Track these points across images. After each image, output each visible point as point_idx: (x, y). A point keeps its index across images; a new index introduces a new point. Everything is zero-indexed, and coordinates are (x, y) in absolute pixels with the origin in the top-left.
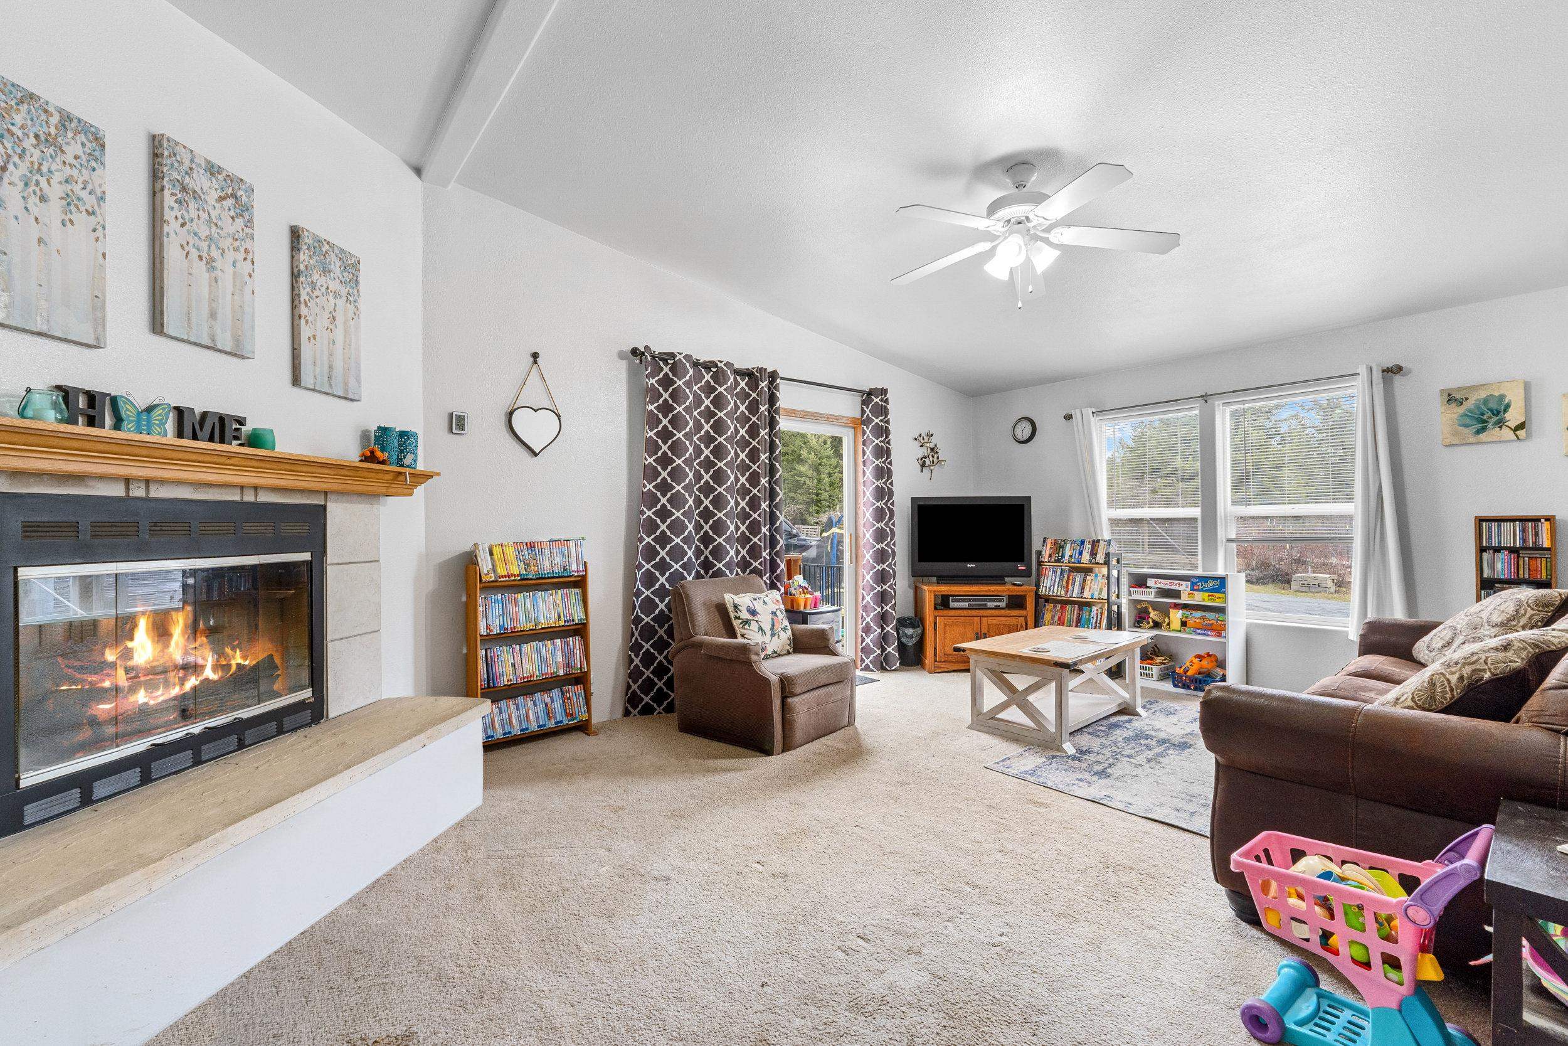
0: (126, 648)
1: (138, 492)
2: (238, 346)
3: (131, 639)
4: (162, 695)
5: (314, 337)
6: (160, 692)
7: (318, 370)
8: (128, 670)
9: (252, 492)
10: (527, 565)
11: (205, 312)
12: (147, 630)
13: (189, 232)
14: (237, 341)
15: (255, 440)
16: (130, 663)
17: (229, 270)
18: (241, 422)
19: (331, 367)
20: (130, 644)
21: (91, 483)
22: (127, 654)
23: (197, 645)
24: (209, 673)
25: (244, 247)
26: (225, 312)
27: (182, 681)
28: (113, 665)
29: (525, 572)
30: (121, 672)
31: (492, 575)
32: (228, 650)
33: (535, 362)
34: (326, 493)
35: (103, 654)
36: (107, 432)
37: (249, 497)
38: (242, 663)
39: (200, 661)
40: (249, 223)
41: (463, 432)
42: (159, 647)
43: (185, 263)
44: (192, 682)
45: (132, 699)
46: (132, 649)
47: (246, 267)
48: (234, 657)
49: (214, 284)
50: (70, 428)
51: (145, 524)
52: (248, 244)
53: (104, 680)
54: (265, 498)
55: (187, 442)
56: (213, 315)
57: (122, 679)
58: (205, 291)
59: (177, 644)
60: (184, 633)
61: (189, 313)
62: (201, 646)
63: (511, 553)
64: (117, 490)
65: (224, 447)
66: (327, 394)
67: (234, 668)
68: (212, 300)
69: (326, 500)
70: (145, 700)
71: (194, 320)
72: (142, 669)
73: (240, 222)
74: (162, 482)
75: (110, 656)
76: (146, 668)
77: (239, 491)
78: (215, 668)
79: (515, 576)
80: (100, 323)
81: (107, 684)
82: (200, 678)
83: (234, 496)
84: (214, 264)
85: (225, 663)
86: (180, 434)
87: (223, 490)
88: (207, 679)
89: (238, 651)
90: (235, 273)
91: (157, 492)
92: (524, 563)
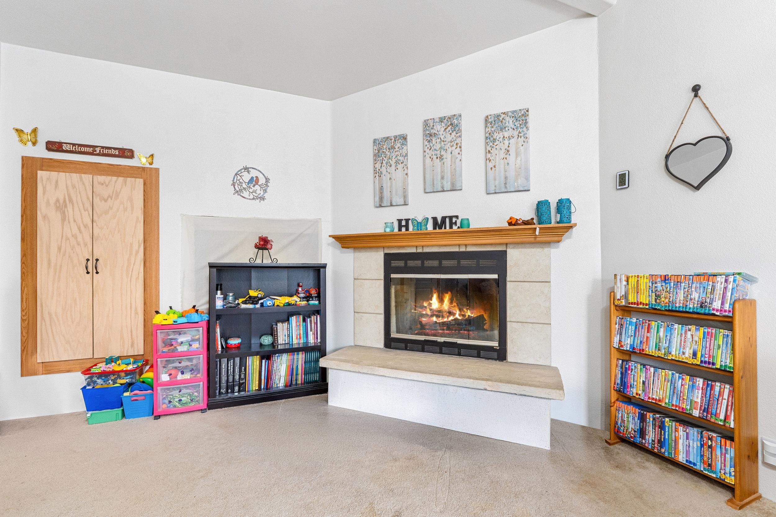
0: (430, 303)
1: (421, 250)
2: (453, 186)
3: (431, 300)
4: (441, 320)
5: (495, 166)
6: (440, 319)
7: (497, 182)
8: (431, 310)
9: (464, 247)
10: (658, 296)
11: (439, 177)
12: (436, 299)
13: (433, 151)
14: (453, 184)
15: (462, 226)
16: (431, 308)
17: (449, 156)
18: (457, 217)
19: (506, 178)
20: (431, 302)
21: (406, 248)
22: (430, 305)
23: (453, 306)
24: (457, 316)
25: (456, 143)
26: (448, 175)
27: (448, 317)
28: (426, 307)
29: (654, 302)
30: (428, 310)
31: (623, 301)
32: (465, 310)
33: (696, 96)
34: (507, 244)
35: (423, 303)
38: (470, 315)
39: (454, 312)
40: (458, 132)
41: (624, 187)
42: (440, 304)
43: (432, 163)
44: (451, 318)
45: (432, 319)
46: (431, 303)
47: (457, 151)
48: (467, 312)
49: (443, 165)
50: (401, 233)
52: (458, 141)
53: (423, 311)
54: (470, 249)
55: (438, 230)
56: (442, 178)
57: (429, 313)
58: (439, 170)
59: (446, 305)
60: (448, 301)
61: (433, 181)
62: (454, 306)
63: (644, 283)
64: (413, 250)
65: (451, 231)
66: (506, 192)
67: (467, 316)
68: (442, 172)
69: (507, 248)
70: (436, 320)
71: (435, 183)
72: (435, 310)
73: (454, 133)
74: (428, 246)
75: (425, 304)
76: (436, 310)
77: (458, 247)
78: (460, 315)
79: (643, 304)
81: (424, 313)
82: (454, 317)
83: (456, 249)
84: (443, 157)
85: (463, 314)
86: (434, 229)
87: (451, 247)
88: (457, 318)
89: (469, 310)
90: (452, 156)
91: (426, 250)
92: (656, 294)
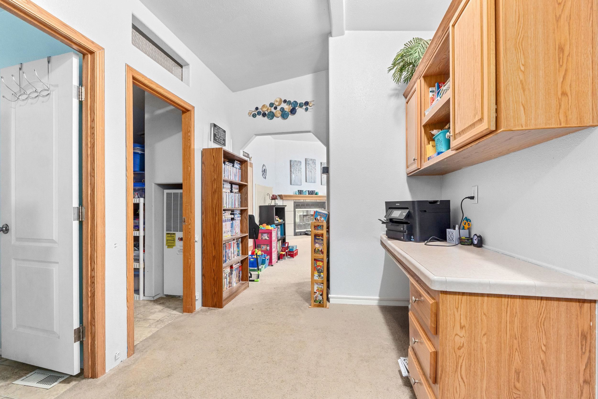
1: (305, 201)
5: (324, 178)
13: (309, 169)
14: (314, 181)
15: (316, 194)
18: (315, 191)
21: (301, 200)
25: (315, 168)
26: (313, 178)
36: (304, 195)
37: (316, 201)
40: (315, 165)
43: (308, 173)
47: (315, 171)
49: (312, 174)
50: (299, 195)
51: (305, 205)
54: (318, 201)
55: (309, 195)
56: (311, 178)
61: (309, 178)
64: (303, 201)
65: (313, 195)
68: (311, 176)
73: (314, 165)
74: (307, 200)
80: (301, 183)
83: (314, 201)
84: (312, 172)
86: (309, 194)
91: (307, 201)
